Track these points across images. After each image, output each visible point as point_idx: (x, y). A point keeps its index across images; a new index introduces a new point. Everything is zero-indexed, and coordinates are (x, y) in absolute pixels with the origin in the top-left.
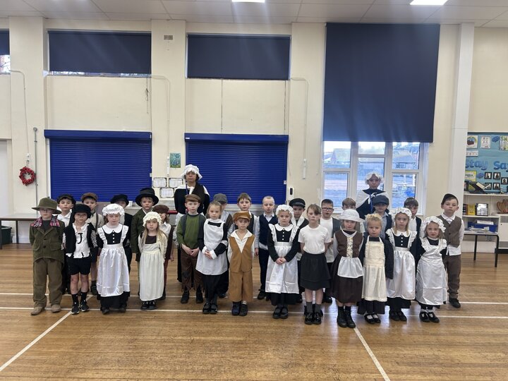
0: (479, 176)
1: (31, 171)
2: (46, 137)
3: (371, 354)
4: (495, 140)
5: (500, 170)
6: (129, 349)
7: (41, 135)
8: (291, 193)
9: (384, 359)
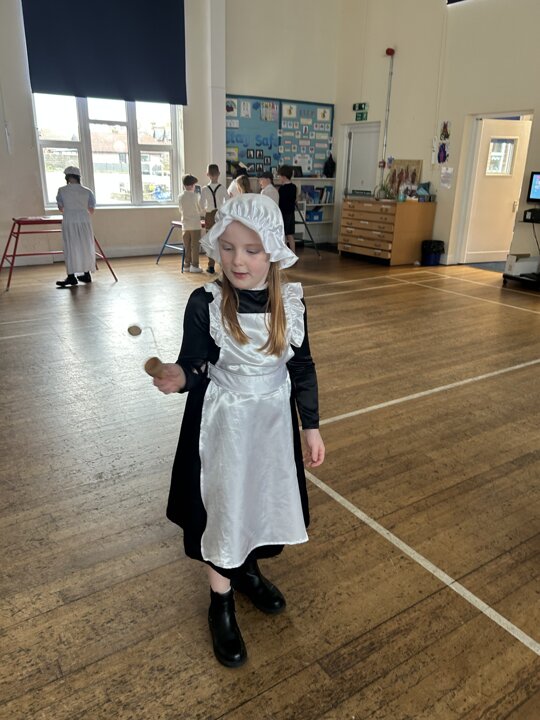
0: (241, 155)
4: (256, 107)
5: (262, 147)
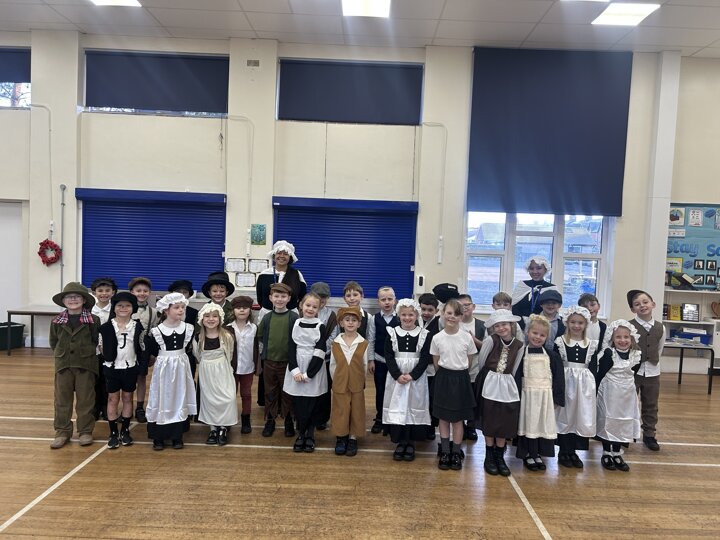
0: (686, 266)
1: (55, 246)
2: (78, 198)
3: (532, 513)
4: (709, 215)
5: (715, 258)
6: (190, 499)
7: (71, 195)
8: (421, 284)
9: (552, 521)
